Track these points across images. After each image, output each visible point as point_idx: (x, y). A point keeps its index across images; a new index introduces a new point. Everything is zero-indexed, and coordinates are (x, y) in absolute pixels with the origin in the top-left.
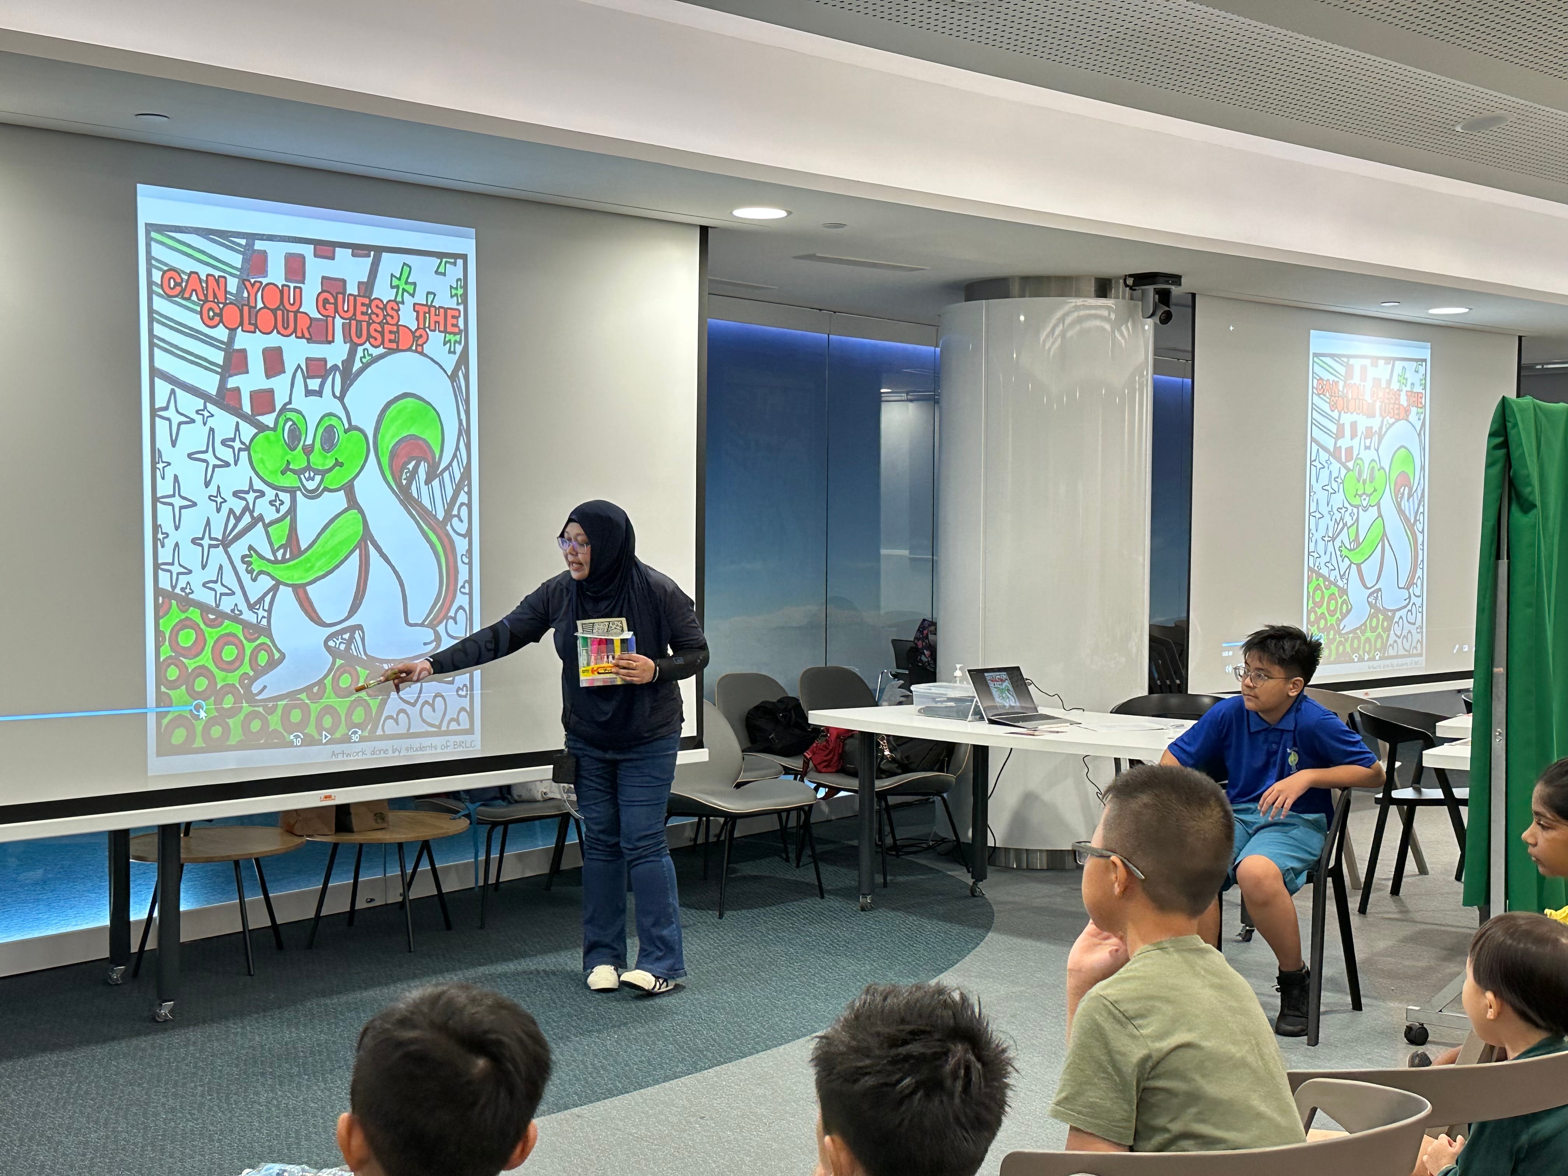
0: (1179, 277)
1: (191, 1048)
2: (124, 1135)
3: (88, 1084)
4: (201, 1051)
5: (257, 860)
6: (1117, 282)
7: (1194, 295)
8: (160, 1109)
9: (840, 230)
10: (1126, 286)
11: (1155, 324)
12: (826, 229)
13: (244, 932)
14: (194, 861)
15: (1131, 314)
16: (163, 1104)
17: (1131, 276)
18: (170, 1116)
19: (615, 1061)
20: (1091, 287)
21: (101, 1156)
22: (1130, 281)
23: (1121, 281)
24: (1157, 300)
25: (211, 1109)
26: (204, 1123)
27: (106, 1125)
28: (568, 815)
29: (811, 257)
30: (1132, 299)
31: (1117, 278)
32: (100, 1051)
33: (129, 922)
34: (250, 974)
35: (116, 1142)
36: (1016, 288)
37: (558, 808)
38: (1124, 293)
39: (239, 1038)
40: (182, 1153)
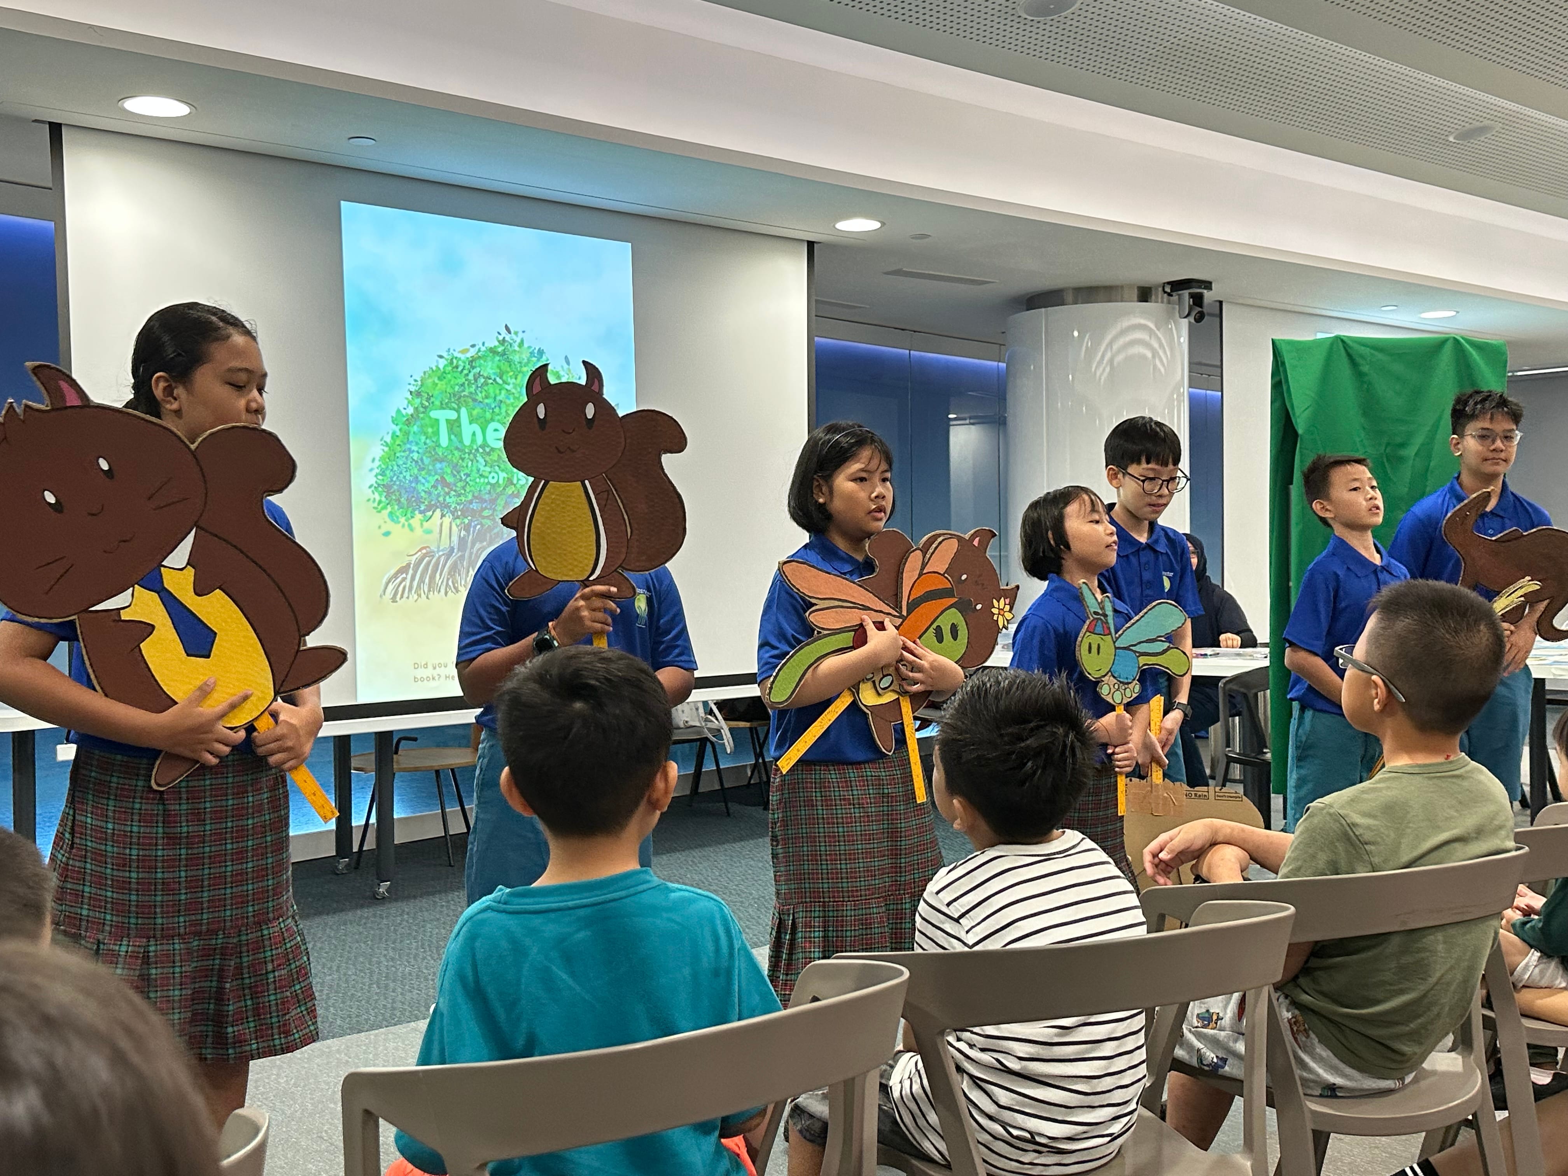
0: (1210, 283)
1: (406, 916)
2: (353, 977)
3: (322, 942)
4: (414, 918)
5: (452, 770)
6: (1157, 289)
7: (1221, 303)
8: (383, 959)
9: (926, 240)
10: (1165, 292)
11: (1190, 322)
12: (914, 241)
13: (445, 837)
14: (404, 770)
15: (1170, 316)
16: (385, 956)
17: (1168, 283)
18: (391, 963)
19: (758, 922)
20: (1135, 294)
21: (336, 992)
22: (1168, 289)
23: (1160, 289)
24: (1191, 303)
25: (424, 958)
26: (419, 968)
27: (338, 971)
28: (707, 739)
29: (898, 273)
30: (1169, 302)
31: (1157, 287)
32: (331, 920)
33: (352, 827)
34: (450, 865)
35: (347, 981)
36: (1069, 297)
37: (699, 733)
38: (1162, 298)
39: (445, 908)
40: (403, 989)
